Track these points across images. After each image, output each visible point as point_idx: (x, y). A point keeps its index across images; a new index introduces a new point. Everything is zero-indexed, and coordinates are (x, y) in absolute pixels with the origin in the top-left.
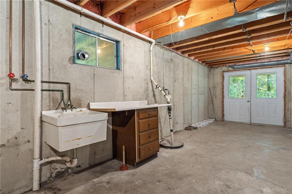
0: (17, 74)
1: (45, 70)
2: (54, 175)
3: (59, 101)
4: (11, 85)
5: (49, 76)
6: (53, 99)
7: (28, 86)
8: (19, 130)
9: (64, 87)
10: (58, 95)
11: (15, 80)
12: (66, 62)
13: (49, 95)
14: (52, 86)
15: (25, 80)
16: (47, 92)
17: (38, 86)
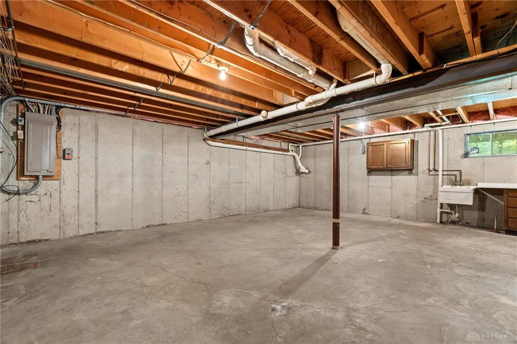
0: (431, 168)
1: (445, 164)
2: (449, 221)
3: (454, 181)
4: (429, 173)
5: (448, 168)
6: (450, 179)
7: (436, 173)
8: (432, 193)
9: (458, 173)
10: (453, 177)
11: (431, 171)
12: (459, 158)
13: (448, 178)
14: (449, 173)
15: (435, 170)
16: (447, 176)
17: (440, 173)
